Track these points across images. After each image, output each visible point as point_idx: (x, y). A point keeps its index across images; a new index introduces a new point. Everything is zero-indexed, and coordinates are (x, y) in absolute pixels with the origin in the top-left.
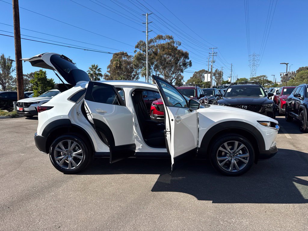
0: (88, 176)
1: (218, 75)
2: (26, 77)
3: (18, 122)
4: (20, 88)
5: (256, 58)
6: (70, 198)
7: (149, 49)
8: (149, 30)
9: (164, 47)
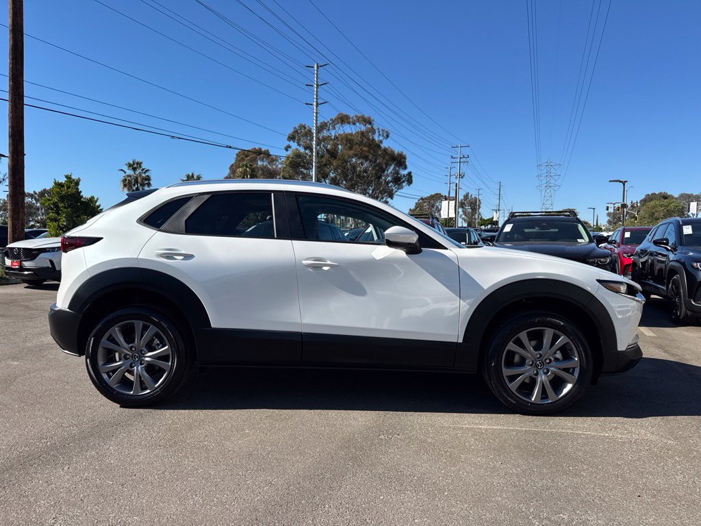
0: (183, 411)
1: (471, 205)
2: (30, 200)
3: (7, 294)
4: (15, 217)
5: (553, 170)
6: (137, 464)
7: (318, 144)
8: (320, 102)
9: (353, 140)
